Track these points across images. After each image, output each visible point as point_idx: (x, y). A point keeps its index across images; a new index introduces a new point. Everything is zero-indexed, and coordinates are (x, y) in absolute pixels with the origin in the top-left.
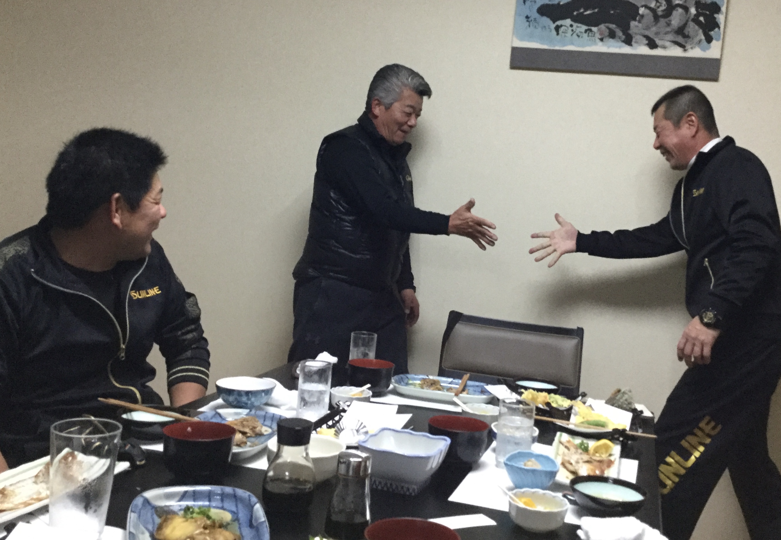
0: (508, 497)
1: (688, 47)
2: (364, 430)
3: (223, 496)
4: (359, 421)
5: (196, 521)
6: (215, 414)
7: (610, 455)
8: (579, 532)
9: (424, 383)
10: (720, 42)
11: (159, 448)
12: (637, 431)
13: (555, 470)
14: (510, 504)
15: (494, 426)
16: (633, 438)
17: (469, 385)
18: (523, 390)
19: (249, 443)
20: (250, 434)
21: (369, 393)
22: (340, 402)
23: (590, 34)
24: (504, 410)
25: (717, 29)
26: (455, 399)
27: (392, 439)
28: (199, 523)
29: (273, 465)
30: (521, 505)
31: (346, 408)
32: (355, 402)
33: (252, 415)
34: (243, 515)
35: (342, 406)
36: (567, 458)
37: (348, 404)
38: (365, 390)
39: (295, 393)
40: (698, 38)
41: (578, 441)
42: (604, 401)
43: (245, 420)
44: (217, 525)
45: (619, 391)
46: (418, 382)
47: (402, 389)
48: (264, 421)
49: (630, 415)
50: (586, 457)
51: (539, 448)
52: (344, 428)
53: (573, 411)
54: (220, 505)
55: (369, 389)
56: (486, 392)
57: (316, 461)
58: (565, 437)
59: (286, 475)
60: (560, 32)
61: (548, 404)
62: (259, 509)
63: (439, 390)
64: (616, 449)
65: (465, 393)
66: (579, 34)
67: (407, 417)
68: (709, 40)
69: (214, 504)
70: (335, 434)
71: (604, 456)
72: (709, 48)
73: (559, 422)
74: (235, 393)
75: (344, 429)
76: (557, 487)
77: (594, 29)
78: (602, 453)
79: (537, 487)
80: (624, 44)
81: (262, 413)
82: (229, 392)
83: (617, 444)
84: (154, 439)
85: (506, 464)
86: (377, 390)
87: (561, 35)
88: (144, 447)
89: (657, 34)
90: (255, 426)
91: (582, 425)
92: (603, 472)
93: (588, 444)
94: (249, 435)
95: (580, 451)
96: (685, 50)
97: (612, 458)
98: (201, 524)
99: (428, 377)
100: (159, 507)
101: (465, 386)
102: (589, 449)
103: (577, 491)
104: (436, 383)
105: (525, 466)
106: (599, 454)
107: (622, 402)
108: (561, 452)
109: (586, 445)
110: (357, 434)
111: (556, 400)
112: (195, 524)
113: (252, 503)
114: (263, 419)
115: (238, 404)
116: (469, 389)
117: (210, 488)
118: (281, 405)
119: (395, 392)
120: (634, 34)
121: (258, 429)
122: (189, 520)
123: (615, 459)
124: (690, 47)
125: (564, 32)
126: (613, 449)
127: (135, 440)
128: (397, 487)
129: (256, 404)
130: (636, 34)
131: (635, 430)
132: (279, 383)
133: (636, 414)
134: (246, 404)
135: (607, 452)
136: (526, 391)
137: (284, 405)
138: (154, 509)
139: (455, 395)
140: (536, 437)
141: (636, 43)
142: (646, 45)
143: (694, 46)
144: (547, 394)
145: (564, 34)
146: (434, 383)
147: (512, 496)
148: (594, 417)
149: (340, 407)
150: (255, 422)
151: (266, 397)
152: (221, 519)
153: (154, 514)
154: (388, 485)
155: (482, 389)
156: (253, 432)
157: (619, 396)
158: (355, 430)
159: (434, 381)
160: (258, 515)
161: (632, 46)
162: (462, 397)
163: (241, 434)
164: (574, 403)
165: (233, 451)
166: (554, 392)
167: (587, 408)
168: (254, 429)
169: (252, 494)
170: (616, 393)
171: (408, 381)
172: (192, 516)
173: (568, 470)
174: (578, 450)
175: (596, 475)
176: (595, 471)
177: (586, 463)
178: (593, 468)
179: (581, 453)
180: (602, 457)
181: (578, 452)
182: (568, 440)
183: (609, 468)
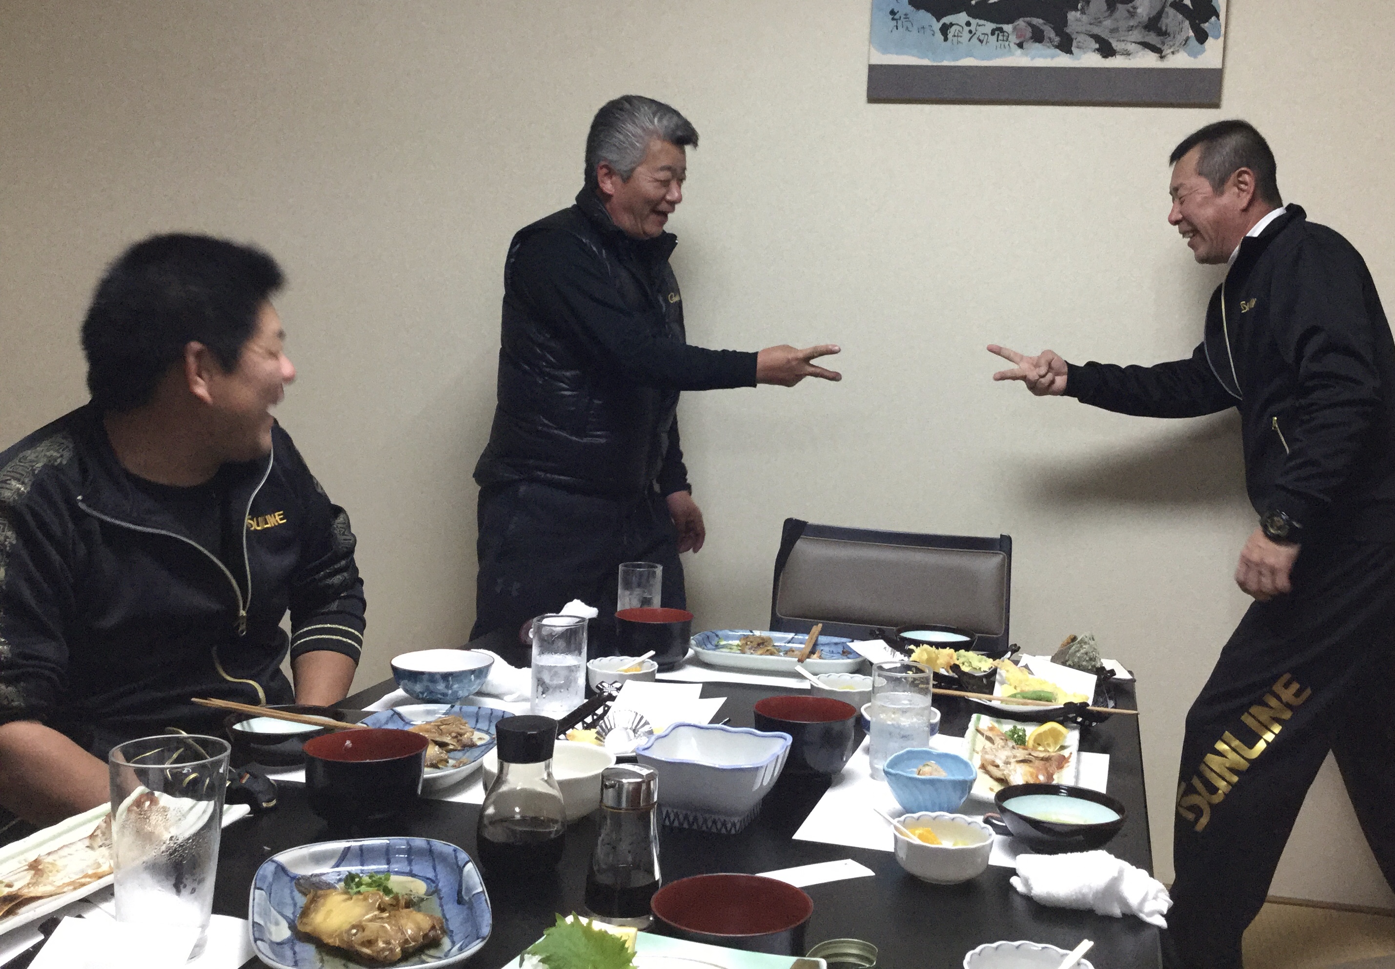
0: (892, 828)
1: (1167, 51)
2: (647, 728)
3: (411, 854)
4: (637, 714)
5: (365, 899)
6: (392, 715)
7: (1063, 748)
8: (1014, 881)
9: (746, 644)
10: (1222, 39)
11: (299, 777)
12: (1107, 706)
13: (971, 777)
14: (897, 840)
15: (866, 709)
16: (1102, 717)
17: (822, 643)
18: (912, 647)
19: (451, 762)
20: (453, 745)
21: (652, 665)
22: (603, 684)
23: (1001, 38)
24: (881, 682)
25: (1213, 19)
26: (799, 669)
27: (693, 741)
28: (371, 901)
29: (493, 796)
30: (916, 841)
31: (614, 693)
32: (627, 683)
33: (455, 713)
34: (445, 883)
35: (608, 689)
36: (989, 757)
37: (618, 687)
38: (646, 661)
39: (526, 673)
40: (1183, 36)
41: (1007, 726)
42: (1050, 657)
43: (443, 722)
44: (402, 902)
45: (1074, 639)
46: (737, 642)
47: (709, 655)
48: (477, 721)
49: (1093, 679)
50: (1021, 754)
51: (942, 743)
52: (613, 727)
53: (998, 677)
54: (407, 869)
55: (652, 658)
56: (850, 653)
57: (565, 785)
58: (986, 721)
59: (516, 812)
60: (950, 36)
61: (955, 668)
62: (472, 873)
63: (772, 654)
64: (1072, 737)
65: (815, 656)
66: (982, 38)
67: (716, 703)
68: (1202, 37)
69: (395, 868)
70: (597, 738)
71: (1052, 750)
72: (1202, 52)
73: (974, 697)
74: (425, 677)
75: (611, 729)
76: (975, 806)
77: (1008, 28)
78: (1049, 745)
79: (941, 809)
80: (1058, 51)
81: (473, 709)
82: (414, 676)
83: (1074, 728)
84: (290, 762)
85: (886, 773)
86: (667, 659)
87: (952, 41)
88: (272, 777)
89: (1114, 31)
90: (462, 731)
91: (1014, 700)
92: (1050, 776)
93: (1024, 731)
94: (451, 747)
95: (1011, 743)
96: (1162, 57)
97: (1066, 753)
98: (374, 903)
99: (752, 634)
100: (303, 877)
101: (815, 645)
102: (1027, 739)
103: (1009, 811)
104: (767, 642)
105: (918, 775)
106: (1044, 747)
107: (1079, 657)
108: (979, 748)
109: (1021, 734)
110: (635, 736)
111: (968, 659)
112: (364, 903)
113: (461, 863)
114: (475, 720)
115: (431, 697)
116: (822, 650)
117: (388, 842)
118: (505, 694)
119: (698, 662)
120: (1075, 33)
121: (466, 736)
122: (354, 897)
123: (1071, 753)
124: (1169, 51)
125: (956, 35)
126: (1065, 737)
127: (256, 767)
128: (705, 821)
129: (461, 694)
130: (1077, 33)
131: (1102, 703)
132: (499, 657)
133: (1103, 677)
134: (445, 695)
135: (1056, 743)
136: (917, 648)
137: (511, 693)
138: (295, 881)
139: (799, 661)
140: (936, 724)
141: (1078, 48)
142: (1096, 52)
143: (1177, 49)
144: (952, 650)
145: (956, 38)
146: (763, 643)
147: (899, 825)
148: (1033, 684)
149: (604, 692)
150: (461, 724)
151: (478, 681)
152: (408, 892)
153: (296, 890)
154: (691, 819)
155: (844, 648)
156: (458, 741)
157: (1074, 647)
158: (630, 729)
159: (762, 639)
160: (471, 883)
161: (1073, 54)
162: (811, 663)
163: (437, 747)
164: (999, 664)
165: (425, 776)
166: (966, 646)
167: (1022, 671)
168: (459, 738)
169: (459, 848)
170: (1068, 643)
171: (718, 642)
172: (359, 889)
173: (991, 777)
174: (1008, 742)
175: (1038, 782)
176: (1037, 777)
177: (1023, 764)
178: (1034, 771)
179: (1013, 747)
180: (1048, 751)
181: (1008, 746)
182: (991, 726)
183: (1060, 770)
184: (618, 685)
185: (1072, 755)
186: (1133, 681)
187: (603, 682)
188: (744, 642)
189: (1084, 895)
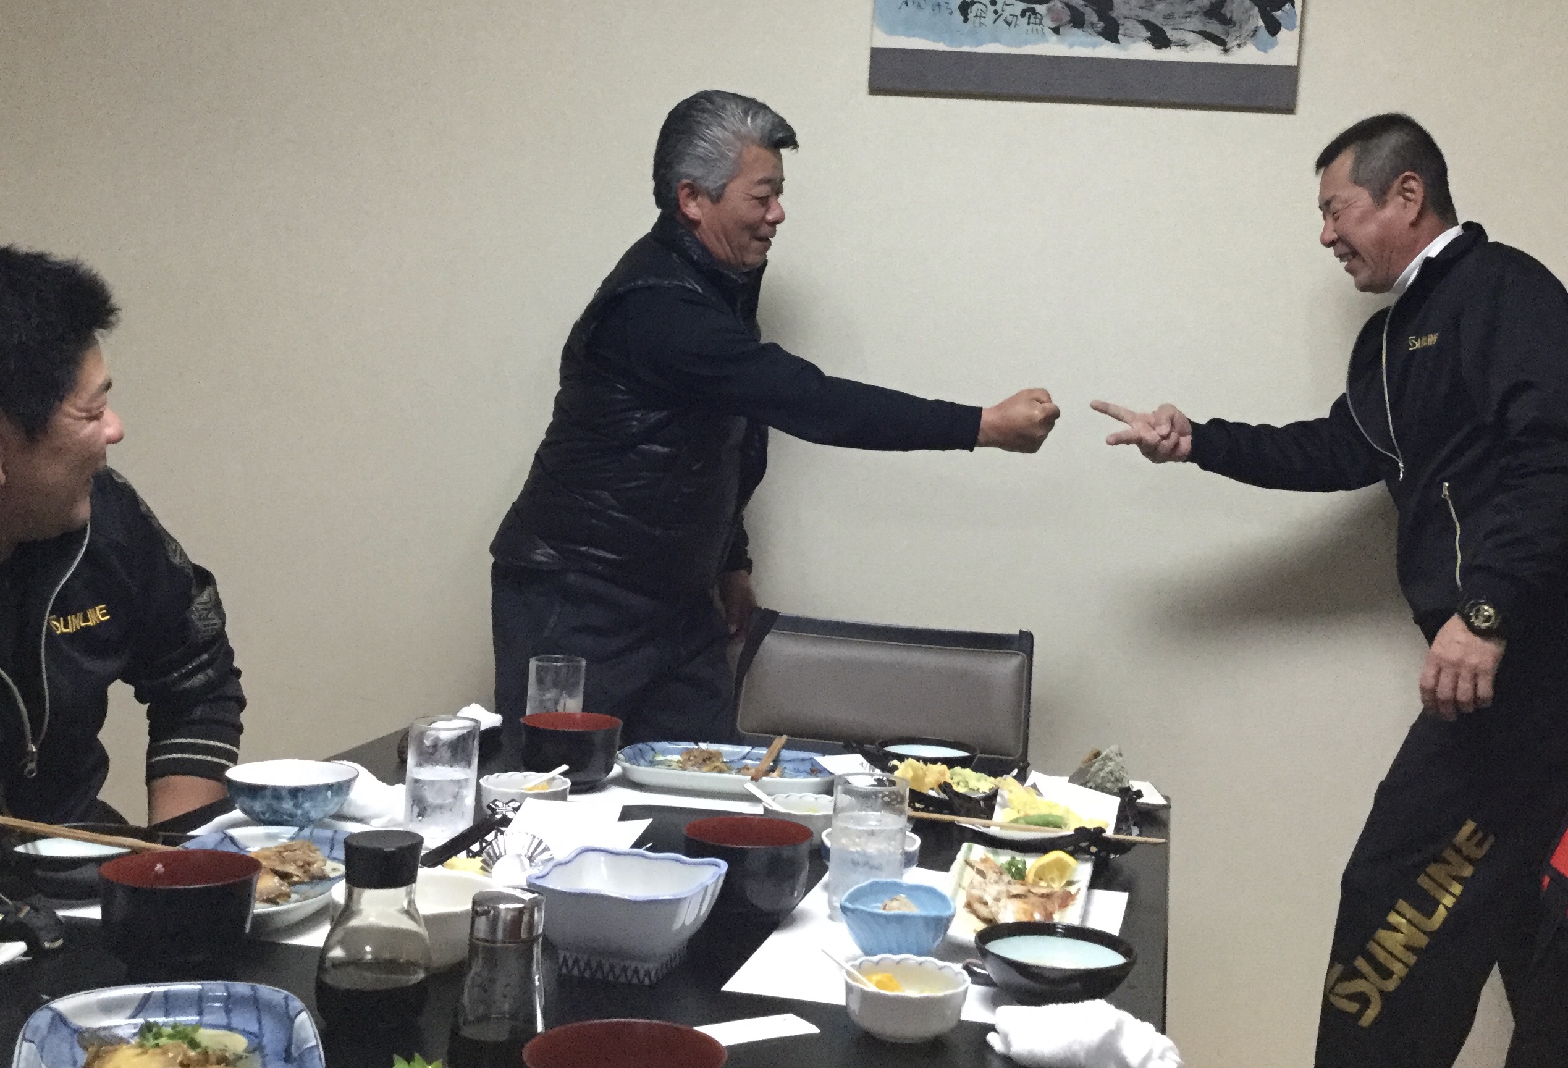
0: (844, 971)
1: (1232, 43)
2: (546, 856)
3: (230, 1003)
4: (534, 837)
5: (165, 1053)
6: (223, 839)
7: (1070, 883)
8: (992, 1038)
9: (689, 759)
10: (1297, 31)
11: (94, 912)
12: (1130, 834)
13: (946, 914)
14: (849, 989)
15: (827, 836)
16: (1122, 847)
17: (785, 759)
18: (895, 762)
19: (294, 896)
20: (298, 876)
21: (564, 782)
22: (497, 803)
23: (1032, 20)
24: (844, 799)
25: (1287, 6)
26: (752, 788)
27: (603, 869)
28: (170, 1055)
29: (340, 933)
30: (871, 987)
31: (510, 815)
32: (529, 801)
33: (304, 838)
34: (272, 1038)
35: (502, 809)
36: (976, 892)
37: (515, 806)
38: (557, 778)
39: (400, 791)
40: (1250, 26)
41: (1004, 858)
42: (1068, 778)
43: (286, 848)
44: (213, 1059)
45: (1097, 755)
46: (677, 758)
47: (642, 772)
48: (332, 849)
49: (1116, 801)
50: (1017, 889)
51: (918, 876)
52: (503, 854)
53: (999, 799)
54: (224, 1021)
55: (564, 774)
56: (820, 772)
57: (434, 922)
58: (978, 852)
59: (366, 953)
60: (971, 16)
61: (945, 787)
62: (306, 1026)
63: (721, 771)
64: (1083, 871)
65: (775, 774)
66: (1010, 19)
67: (640, 826)
68: (1274, 28)
69: (208, 1018)
70: (482, 868)
71: (1057, 886)
72: (1273, 45)
73: (966, 822)
74: (268, 793)
75: (501, 856)
76: (953, 951)
77: (1041, 9)
78: (1052, 880)
79: (909, 952)
80: (1102, 39)
81: (328, 833)
82: (254, 791)
83: (1086, 860)
84: (85, 896)
85: (844, 909)
86: (581, 777)
87: (974, 22)
88: (61, 913)
89: (1168, 17)
90: (311, 860)
91: (1012, 825)
92: (1050, 915)
93: (1025, 863)
94: (296, 879)
95: (1007, 878)
96: (1226, 51)
97: (1073, 889)
98: (175, 1057)
99: (697, 747)
100: (88, 1030)
101: (776, 761)
102: (1027, 872)
103: (993, 954)
104: (714, 757)
105: (884, 910)
106: (1047, 881)
107: (1103, 778)
108: (965, 883)
109: (1020, 866)
110: (531, 865)
111: (964, 778)
112: (162, 1059)
113: (292, 1013)
114: (329, 845)
115: (274, 818)
116: (785, 768)
117: (200, 987)
118: (372, 818)
119: (625, 781)
120: (1122, 18)
121: (315, 866)
122: (150, 1052)
123: (1079, 890)
124: (1235, 43)
125: (978, 14)
126: (1075, 870)
127: (40, 900)
128: (612, 968)
129: (313, 814)
130: (1125, 17)
131: (1125, 831)
132: (366, 771)
133: (1127, 799)
134: (292, 816)
135: (1061, 877)
136: (901, 763)
137: (378, 817)
138: (77, 1034)
139: (752, 779)
140: (914, 852)
141: (1125, 35)
142: (1148, 41)
143: (1243, 41)
144: (945, 767)
145: (978, 19)
146: (709, 759)
147: (852, 970)
148: (1040, 807)
149: (497, 813)
150: (310, 851)
151: (336, 800)
152: (222, 1048)
153: (77, 1045)
154: (594, 965)
155: (813, 765)
156: (305, 872)
157: (1097, 764)
158: (525, 856)
159: (710, 753)
160: (303, 1035)
161: (1119, 43)
162: (768, 782)
163: (277, 877)
164: (1000, 783)
165: (256, 911)
166: (963, 763)
167: (1028, 792)
168: (307, 867)
169: (292, 995)
170: (1090, 760)
171: (653, 758)
172: (157, 1042)
173: (978, 917)
174: (1003, 876)
175: (1032, 920)
176: (1032, 915)
177: (1015, 899)
178: (1029, 908)
179: (1009, 883)
180: (1052, 887)
181: (1003, 881)
182: (984, 857)
183: (1063, 910)
184: (515, 805)
185: (1080, 892)
186: (1167, 807)
187: (496, 800)
188: (686, 757)
189: (1074, 1055)
